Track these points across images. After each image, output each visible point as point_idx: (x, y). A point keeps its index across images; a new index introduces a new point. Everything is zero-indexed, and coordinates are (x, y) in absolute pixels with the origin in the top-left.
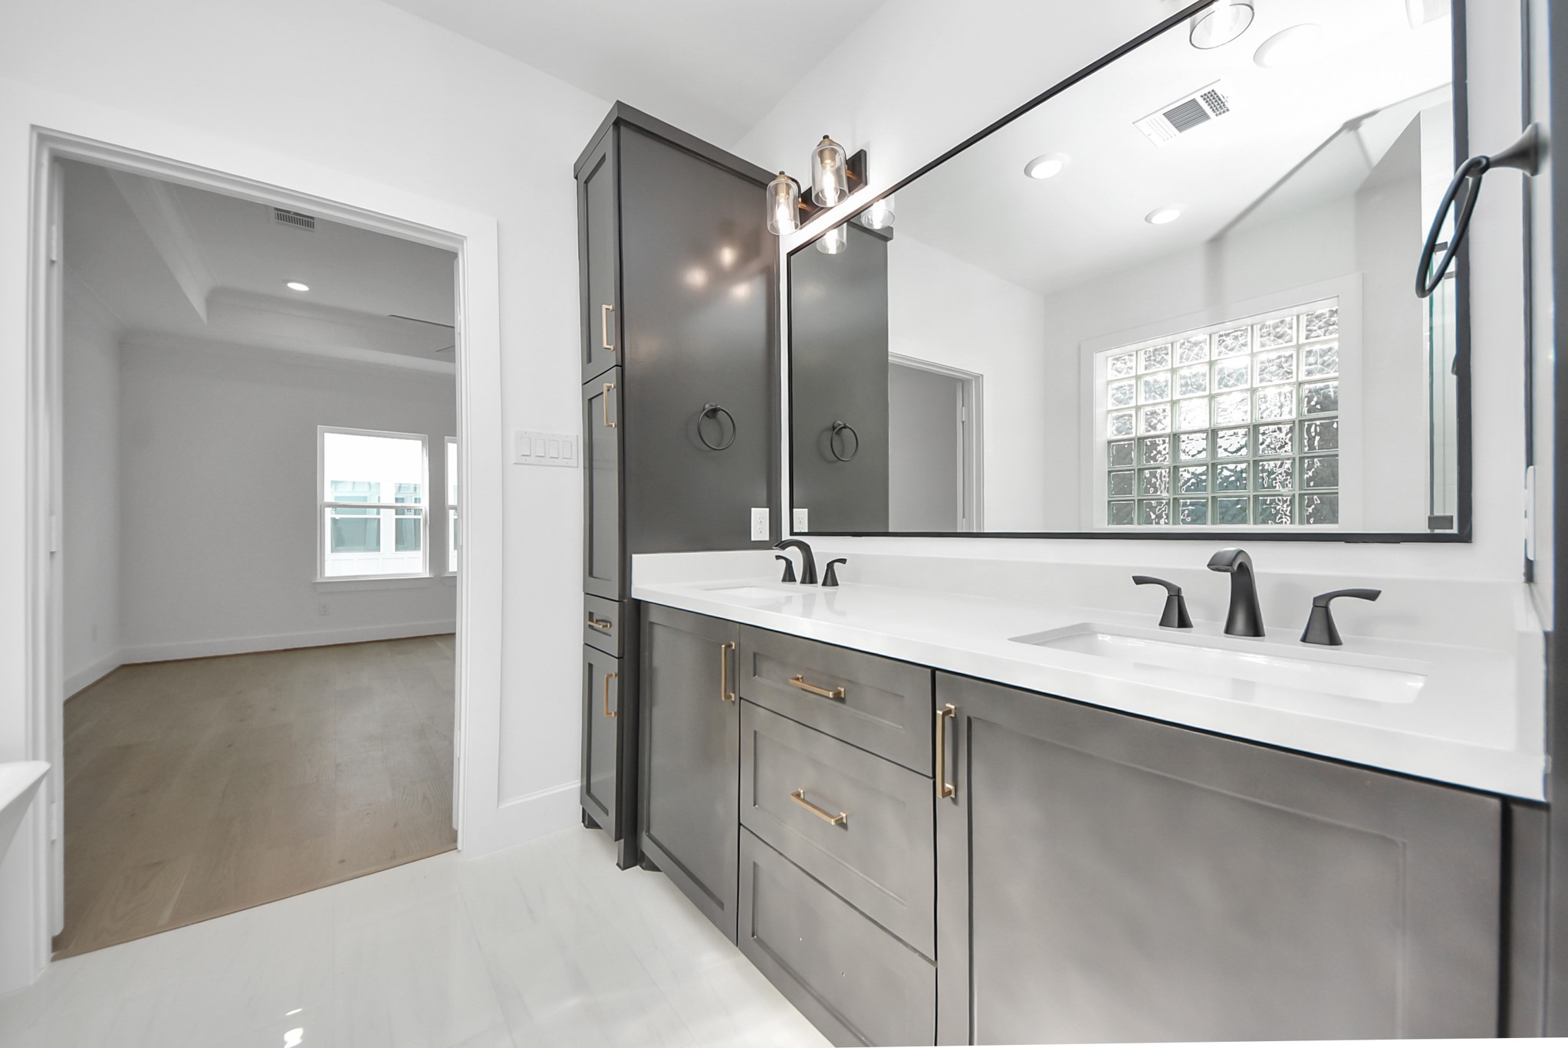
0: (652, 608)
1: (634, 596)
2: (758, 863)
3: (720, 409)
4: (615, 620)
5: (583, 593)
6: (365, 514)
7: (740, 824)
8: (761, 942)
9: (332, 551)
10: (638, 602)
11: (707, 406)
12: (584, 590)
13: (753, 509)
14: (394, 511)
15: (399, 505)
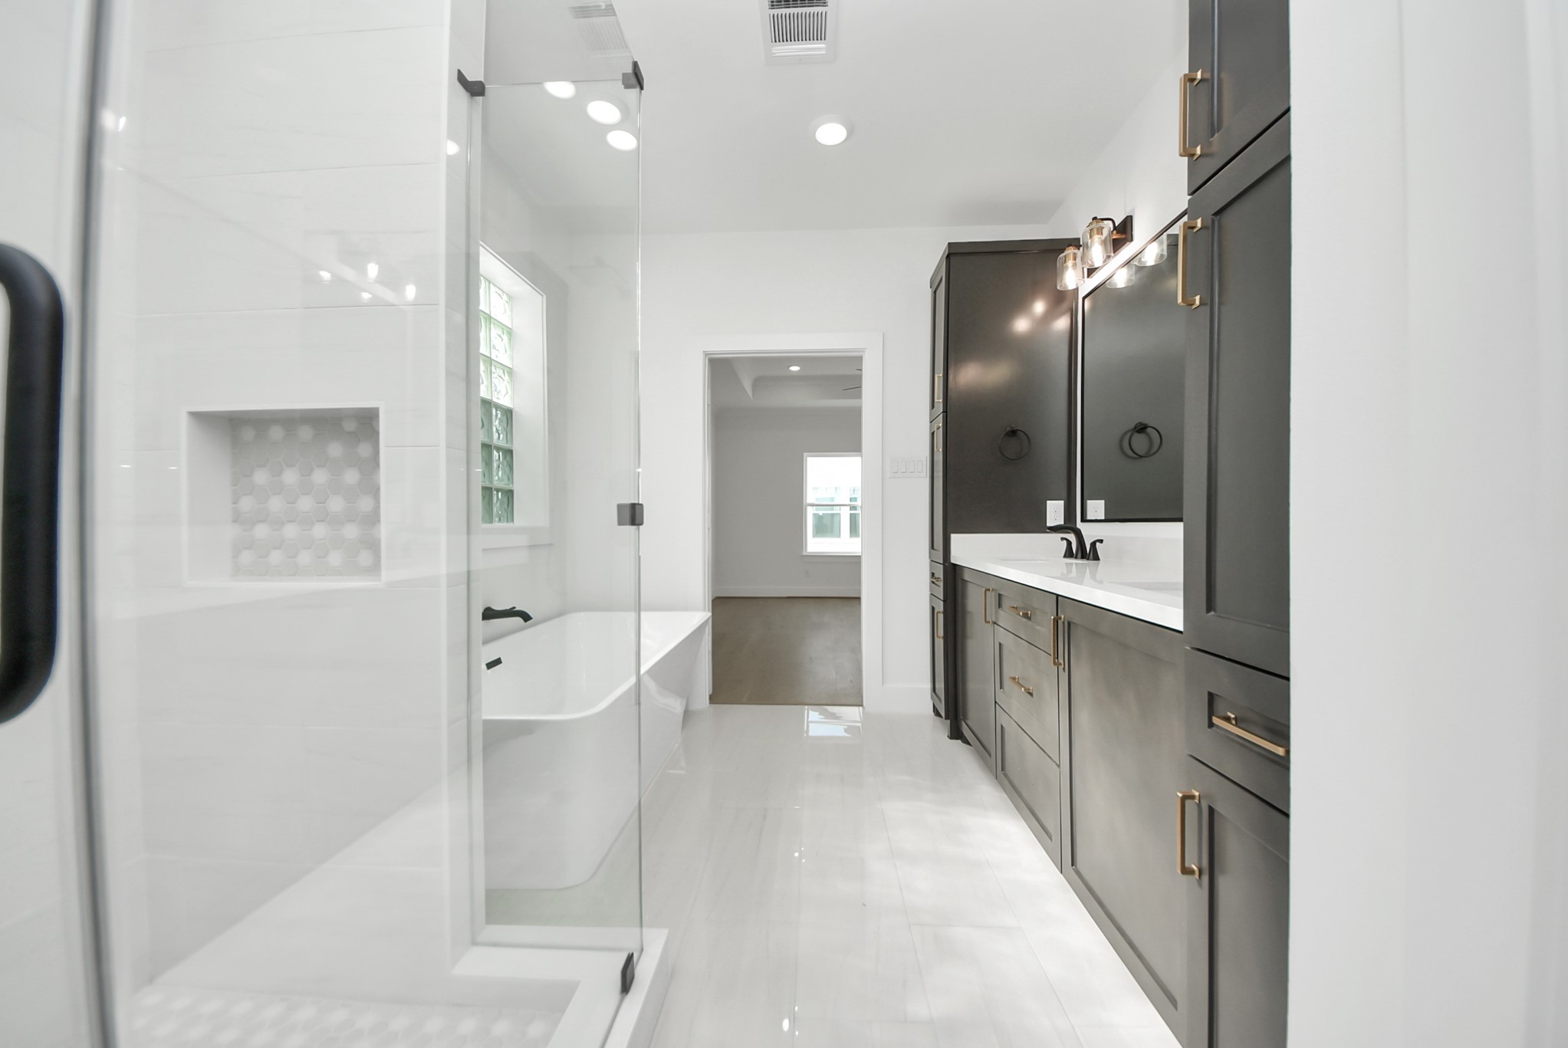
0: (966, 570)
1: (952, 561)
2: (1004, 725)
3: (1017, 430)
4: (942, 578)
5: (928, 561)
6: (832, 510)
7: (996, 702)
8: (1006, 775)
9: (814, 536)
10: (955, 565)
11: (1008, 429)
12: (930, 557)
13: (1048, 502)
14: (849, 507)
15: (852, 503)
